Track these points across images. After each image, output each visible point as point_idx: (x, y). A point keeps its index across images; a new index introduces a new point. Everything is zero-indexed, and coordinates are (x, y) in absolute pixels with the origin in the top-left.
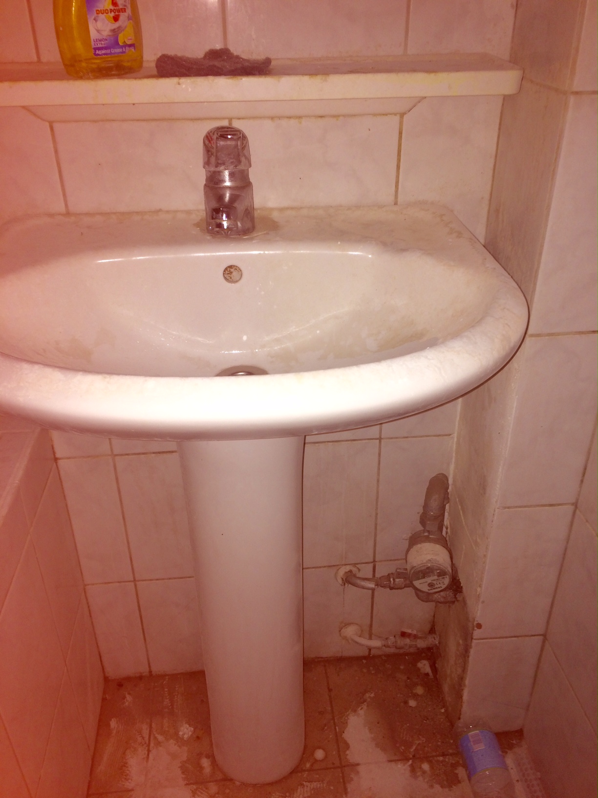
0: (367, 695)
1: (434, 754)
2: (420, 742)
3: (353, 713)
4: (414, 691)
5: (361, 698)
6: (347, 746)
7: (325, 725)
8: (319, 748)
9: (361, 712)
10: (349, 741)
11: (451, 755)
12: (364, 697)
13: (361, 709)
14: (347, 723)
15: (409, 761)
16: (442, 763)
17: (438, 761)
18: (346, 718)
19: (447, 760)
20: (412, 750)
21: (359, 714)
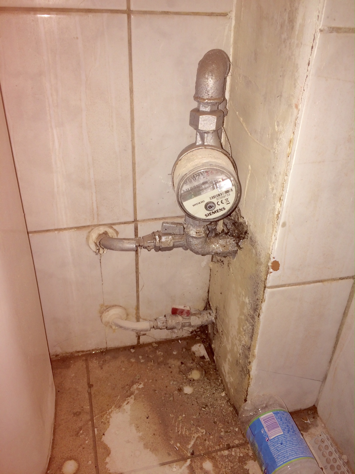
0: (135, 386)
1: (217, 448)
2: (200, 434)
3: (118, 410)
4: (190, 377)
5: (127, 391)
6: (108, 452)
7: (81, 429)
8: (70, 459)
9: (127, 407)
10: (110, 445)
11: (237, 446)
12: (132, 389)
13: (127, 404)
14: (108, 422)
15: (186, 461)
16: (227, 458)
17: (222, 456)
18: (108, 417)
19: (233, 453)
20: (190, 446)
21: (125, 410)
